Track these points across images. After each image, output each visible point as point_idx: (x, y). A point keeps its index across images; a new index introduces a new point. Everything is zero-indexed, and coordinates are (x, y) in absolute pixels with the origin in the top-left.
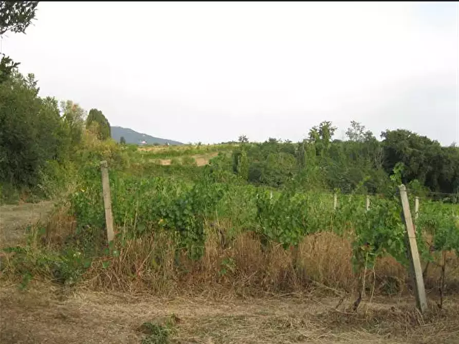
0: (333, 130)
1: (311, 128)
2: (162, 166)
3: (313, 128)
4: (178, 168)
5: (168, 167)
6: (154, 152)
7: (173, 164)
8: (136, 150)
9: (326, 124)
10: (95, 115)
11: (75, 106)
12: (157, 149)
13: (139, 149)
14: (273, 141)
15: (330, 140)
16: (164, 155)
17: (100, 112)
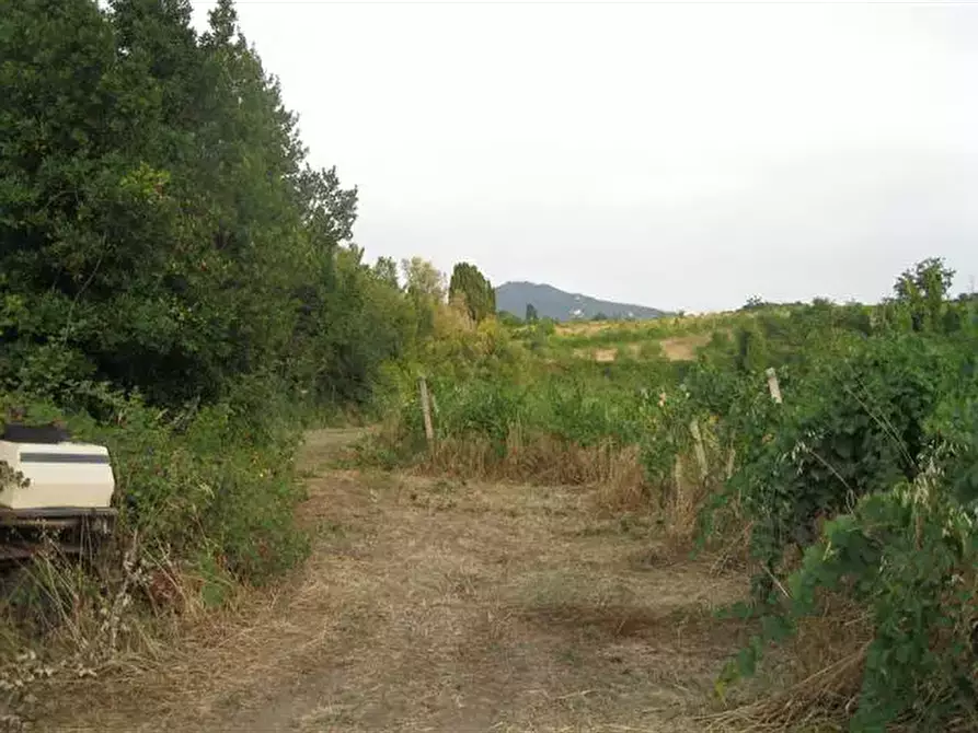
0: (949, 275)
1: (900, 276)
2: (597, 364)
3: (904, 274)
4: (628, 365)
5: (607, 364)
6: (588, 336)
7: (619, 359)
8: (552, 332)
9: (931, 264)
10: (466, 277)
11: (427, 266)
12: (595, 329)
13: (559, 331)
14: (821, 305)
15: (944, 297)
16: (604, 341)
17: (474, 268)
